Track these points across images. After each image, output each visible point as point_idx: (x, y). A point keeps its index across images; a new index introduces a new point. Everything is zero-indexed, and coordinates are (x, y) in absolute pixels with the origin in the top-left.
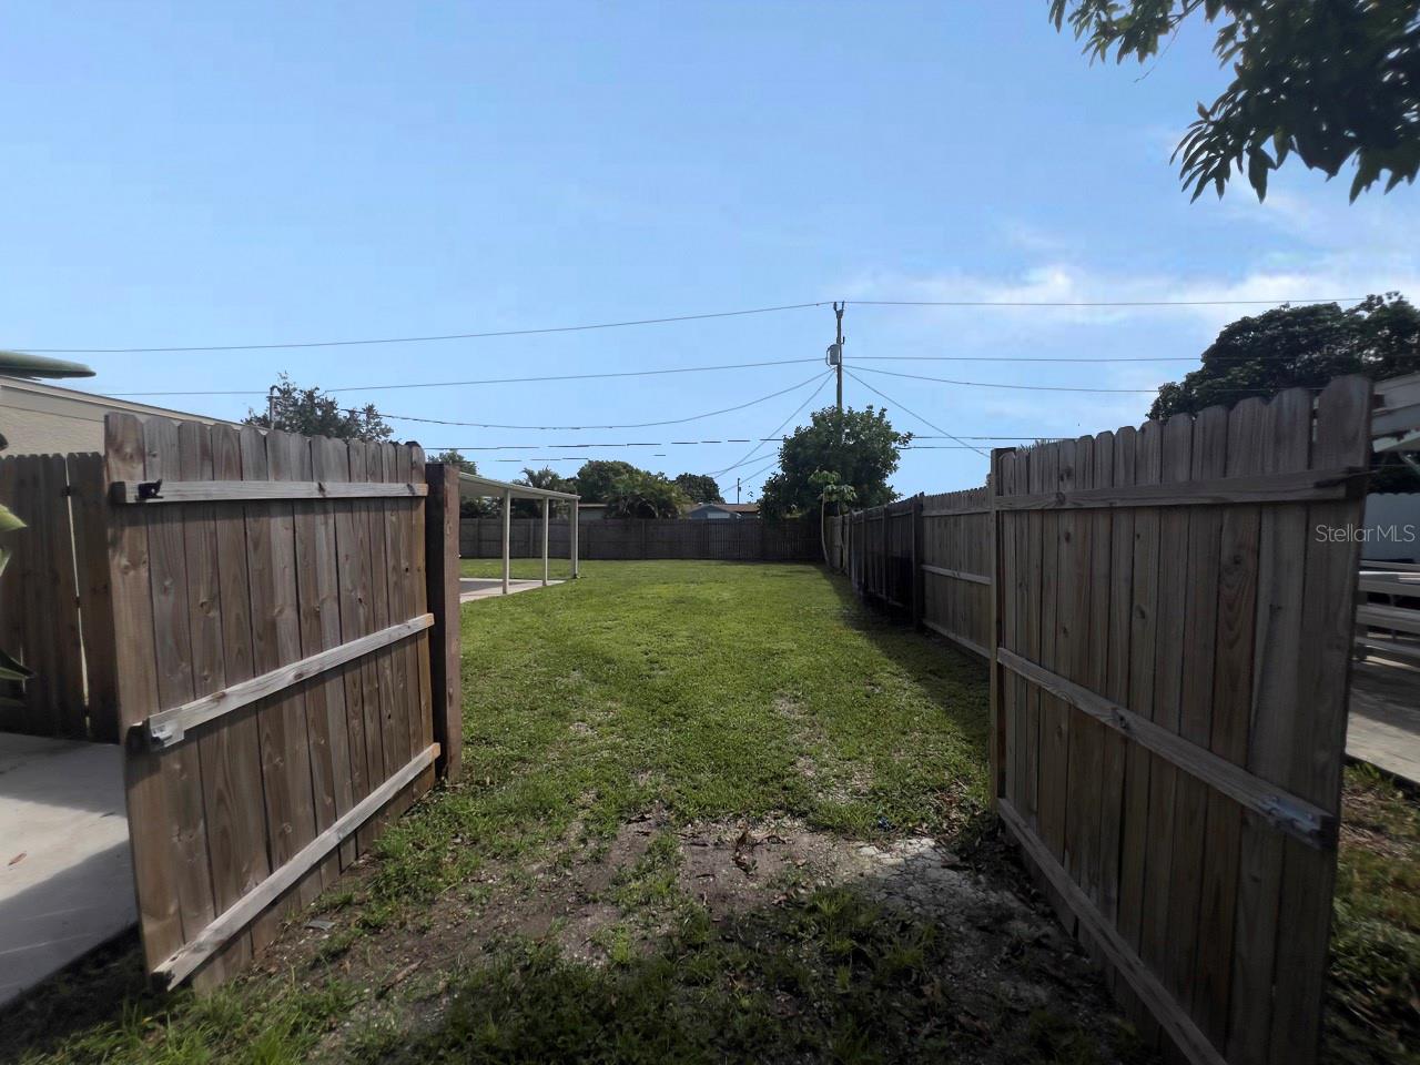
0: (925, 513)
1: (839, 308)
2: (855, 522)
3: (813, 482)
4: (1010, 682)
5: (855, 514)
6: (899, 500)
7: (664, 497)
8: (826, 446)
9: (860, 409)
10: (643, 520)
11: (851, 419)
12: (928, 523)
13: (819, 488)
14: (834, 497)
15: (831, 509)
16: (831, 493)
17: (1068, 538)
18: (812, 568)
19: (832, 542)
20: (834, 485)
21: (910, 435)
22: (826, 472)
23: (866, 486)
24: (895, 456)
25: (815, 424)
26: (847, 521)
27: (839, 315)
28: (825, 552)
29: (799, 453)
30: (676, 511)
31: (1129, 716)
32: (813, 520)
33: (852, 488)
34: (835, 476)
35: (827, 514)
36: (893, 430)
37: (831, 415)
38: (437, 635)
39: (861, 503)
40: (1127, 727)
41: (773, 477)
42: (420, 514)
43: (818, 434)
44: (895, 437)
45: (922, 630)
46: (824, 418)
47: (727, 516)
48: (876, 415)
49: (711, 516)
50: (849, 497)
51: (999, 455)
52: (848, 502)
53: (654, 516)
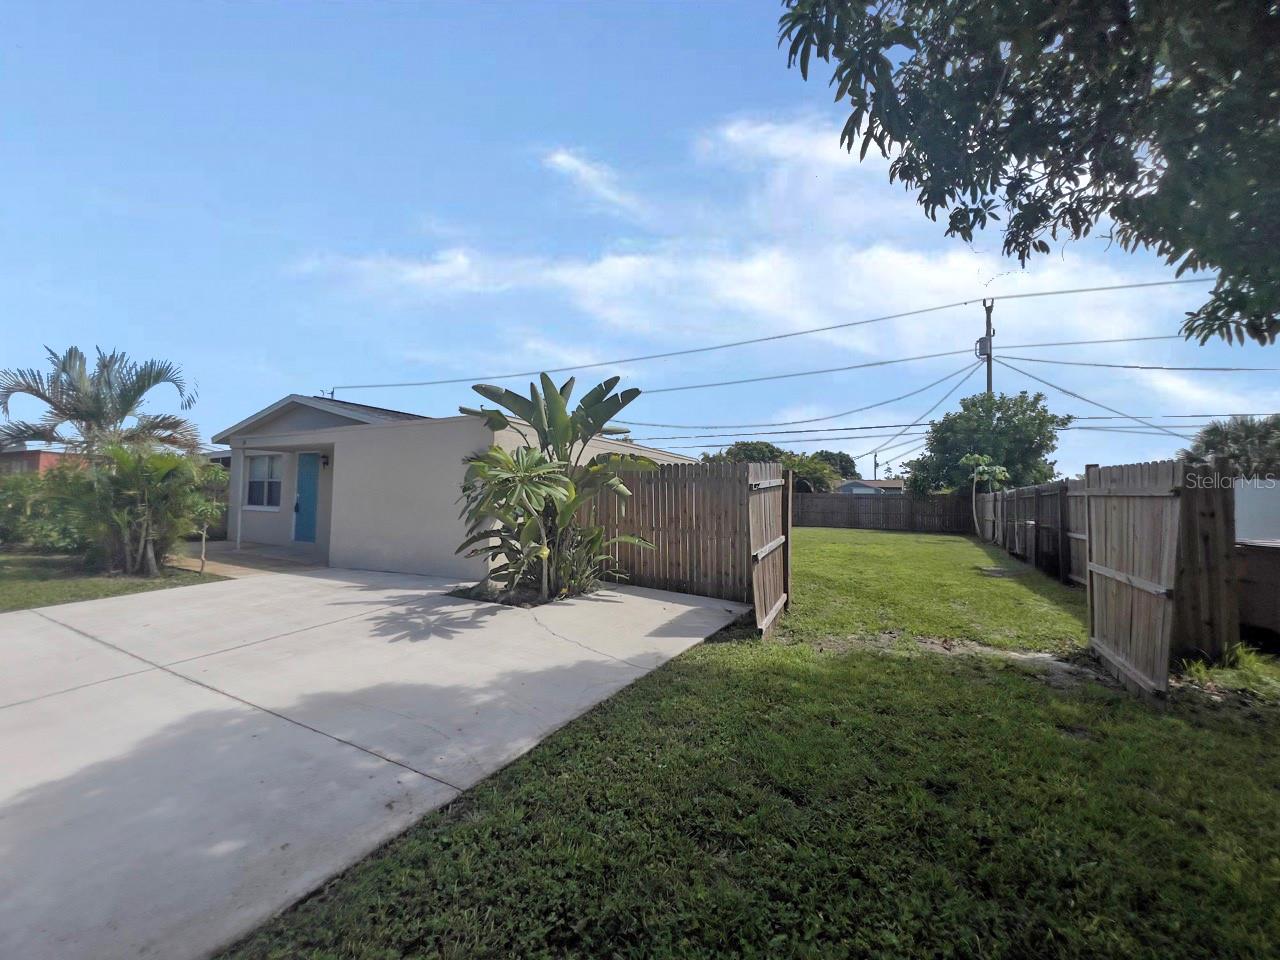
0: (1069, 494)
1: (988, 304)
2: (1008, 500)
3: (964, 464)
4: (1095, 577)
5: (1008, 492)
6: (1057, 480)
7: (818, 474)
8: (976, 431)
9: (1012, 393)
10: (800, 494)
11: (1003, 404)
12: (1072, 502)
13: (969, 470)
14: (986, 477)
15: (982, 487)
16: (981, 474)
17: (1115, 508)
18: (963, 539)
19: (983, 517)
20: (986, 467)
21: (1069, 418)
22: (977, 456)
23: (1019, 466)
24: (1052, 437)
25: (965, 410)
26: (999, 498)
27: (989, 310)
28: (977, 525)
29: (948, 438)
30: (828, 487)
31: (1131, 577)
32: (964, 497)
33: (1004, 469)
34: (987, 458)
35: (979, 491)
36: (1050, 413)
37: (982, 401)
38: (785, 545)
39: (1015, 482)
40: (1130, 582)
41: (921, 457)
42: (779, 493)
43: (968, 419)
44: (1053, 419)
45: (1069, 582)
46: (974, 404)
47: (872, 492)
48: (1031, 399)
49: (856, 491)
50: (1001, 477)
51: (1088, 467)
52: (1000, 481)
53: (811, 492)
